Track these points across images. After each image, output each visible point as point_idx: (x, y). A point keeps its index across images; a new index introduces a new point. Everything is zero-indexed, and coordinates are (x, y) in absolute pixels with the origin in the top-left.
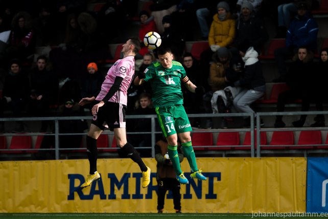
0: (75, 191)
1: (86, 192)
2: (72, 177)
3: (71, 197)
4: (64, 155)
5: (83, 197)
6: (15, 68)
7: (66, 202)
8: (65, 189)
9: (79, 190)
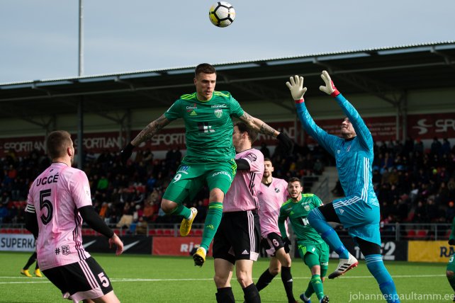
0: (443, 254)
1: (448, 254)
2: (442, 248)
3: (441, 256)
4: (438, 239)
5: (446, 256)
6: (420, 204)
7: (439, 258)
8: (439, 253)
9: (445, 253)
